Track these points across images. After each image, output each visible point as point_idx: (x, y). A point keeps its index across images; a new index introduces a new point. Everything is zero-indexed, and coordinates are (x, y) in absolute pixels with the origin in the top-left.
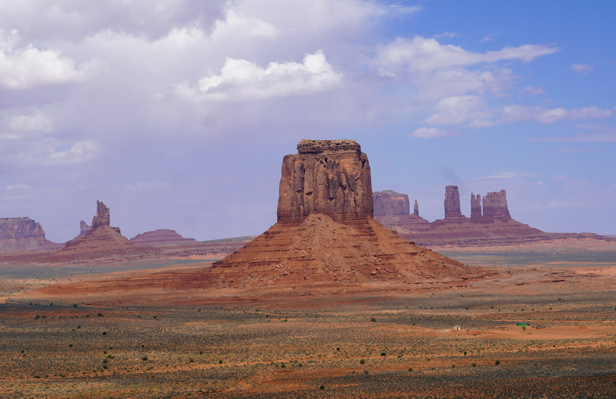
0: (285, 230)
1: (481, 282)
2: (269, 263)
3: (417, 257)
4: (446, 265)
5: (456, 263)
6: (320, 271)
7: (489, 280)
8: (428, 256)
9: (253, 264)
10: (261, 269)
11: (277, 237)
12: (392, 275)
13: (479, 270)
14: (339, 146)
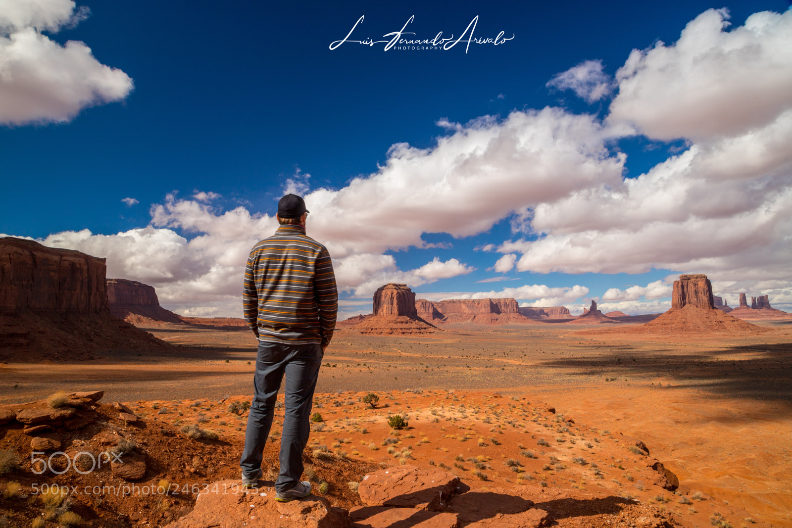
0: (675, 311)
1: (765, 333)
2: (669, 324)
3: (735, 322)
4: (749, 326)
5: (753, 325)
6: (691, 327)
7: (769, 332)
8: (740, 322)
9: (662, 324)
10: (665, 326)
11: (672, 314)
12: (724, 330)
13: (764, 328)
14: (697, 277)
